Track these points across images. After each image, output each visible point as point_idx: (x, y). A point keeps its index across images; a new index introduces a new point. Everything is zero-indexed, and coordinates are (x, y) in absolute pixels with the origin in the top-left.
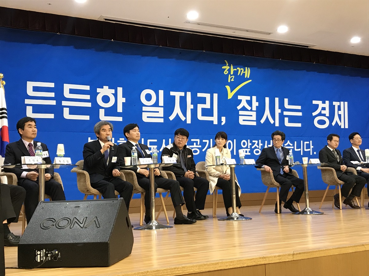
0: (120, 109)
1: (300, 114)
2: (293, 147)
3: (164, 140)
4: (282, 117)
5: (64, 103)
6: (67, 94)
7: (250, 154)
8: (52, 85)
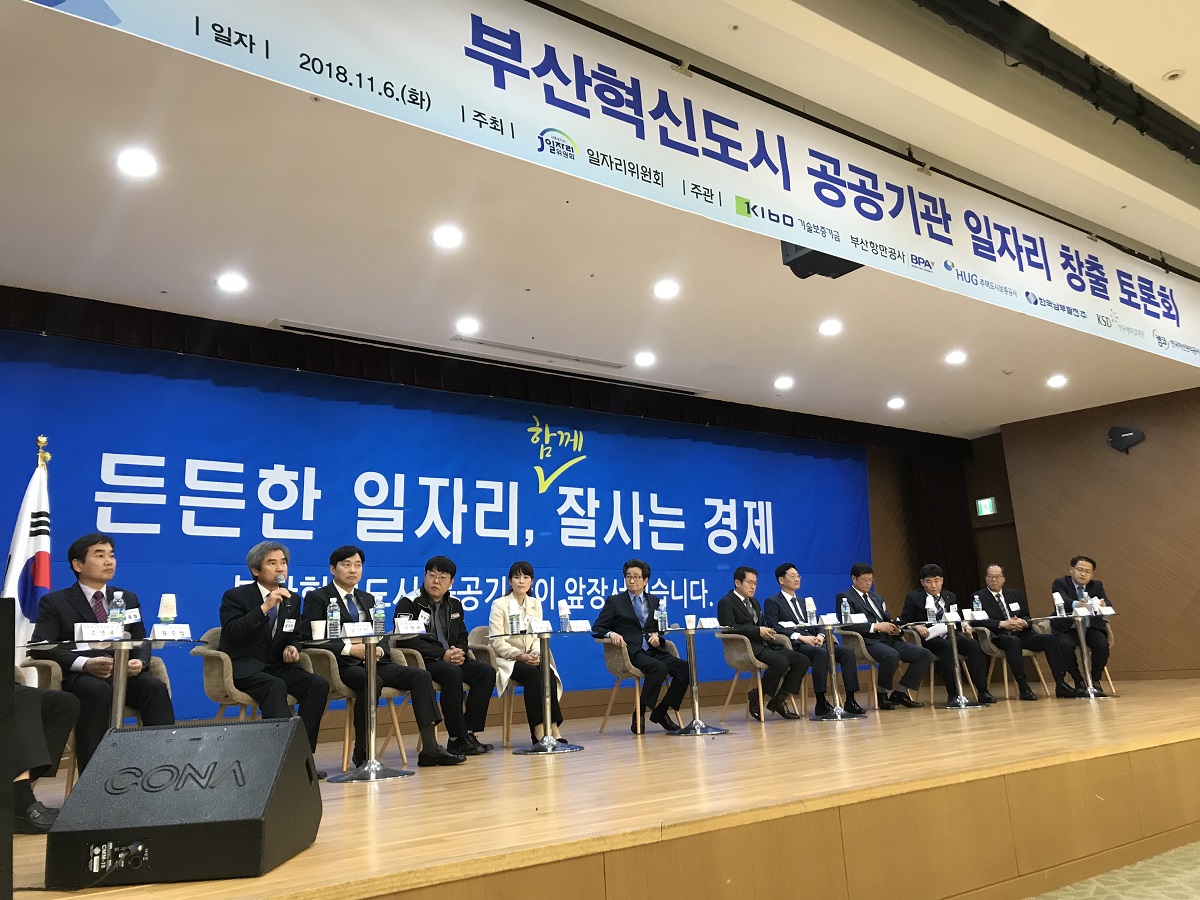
0: (308, 514)
1: (681, 525)
2: (668, 593)
3: (403, 581)
4: (646, 531)
5: (184, 501)
6: (191, 481)
7: (582, 607)
8: (159, 461)
